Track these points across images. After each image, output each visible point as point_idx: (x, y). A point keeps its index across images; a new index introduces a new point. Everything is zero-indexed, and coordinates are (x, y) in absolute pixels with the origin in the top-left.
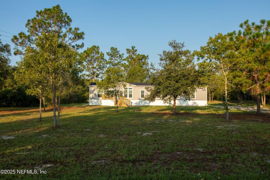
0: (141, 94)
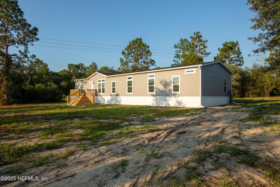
0: (112, 88)
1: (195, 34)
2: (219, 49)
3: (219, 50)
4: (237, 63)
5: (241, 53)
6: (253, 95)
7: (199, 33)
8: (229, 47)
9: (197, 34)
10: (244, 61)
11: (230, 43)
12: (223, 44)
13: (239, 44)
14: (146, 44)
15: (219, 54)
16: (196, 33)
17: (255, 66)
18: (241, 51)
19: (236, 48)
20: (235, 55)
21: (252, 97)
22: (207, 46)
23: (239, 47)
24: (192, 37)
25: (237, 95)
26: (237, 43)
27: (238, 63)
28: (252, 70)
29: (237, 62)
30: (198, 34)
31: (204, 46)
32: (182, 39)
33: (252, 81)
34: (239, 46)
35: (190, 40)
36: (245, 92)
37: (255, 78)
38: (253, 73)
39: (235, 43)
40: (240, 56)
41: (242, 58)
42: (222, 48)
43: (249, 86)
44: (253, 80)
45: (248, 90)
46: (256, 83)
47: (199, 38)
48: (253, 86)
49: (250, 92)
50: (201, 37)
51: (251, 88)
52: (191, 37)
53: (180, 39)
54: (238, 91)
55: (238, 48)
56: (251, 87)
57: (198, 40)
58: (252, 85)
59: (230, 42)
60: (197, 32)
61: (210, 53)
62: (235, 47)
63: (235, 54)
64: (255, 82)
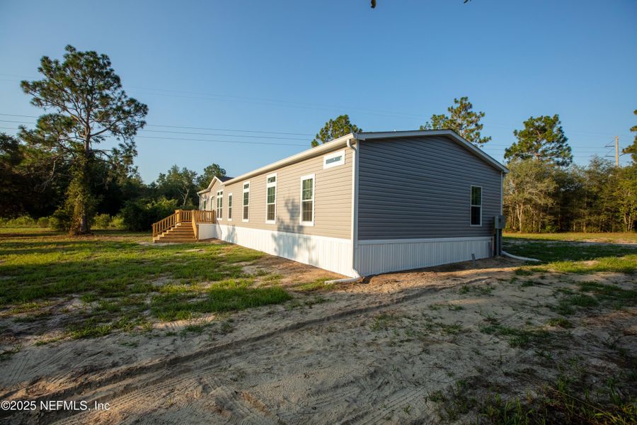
0: (228, 207)
1: (456, 102)
2: (515, 132)
3: (516, 135)
4: (556, 159)
5: (565, 140)
6: (590, 227)
7: (466, 99)
8: (537, 128)
9: (461, 102)
10: (572, 156)
11: (540, 119)
12: (524, 122)
13: (560, 120)
14: (355, 126)
15: (517, 143)
16: (459, 100)
17: (596, 163)
18: (565, 135)
19: (555, 130)
20: (553, 145)
21: (587, 232)
22: (482, 125)
23: (561, 127)
24: (452, 108)
25: (549, 227)
26: (556, 118)
27: (560, 160)
28: (589, 172)
29: (557, 157)
30: (464, 102)
31: (476, 125)
32: (434, 115)
33: (588, 197)
34: (561, 125)
35: (449, 115)
36: (572, 220)
37: (595, 190)
38: (591, 179)
39: (552, 118)
40: (564, 144)
41: (569, 149)
42: (523, 130)
43: (581, 208)
44: (590, 195)
45: (579, 216)
46: (598, 202)
47: (466, 110)
48: (591, 206)
49: (583, 221)
50: (471, 107)
51: (586, 212)
52: (449, 110)
53: (432, 116)
54: (552, 217)
55: (560, 130)
56: (586, 209)
57: (463, 113)
58: (587, 206)
59: (540, 117)
60: (462, 99)
61: (490, 138)
62: (552, 127)
63: (553, 142)
64: (596, 198)
